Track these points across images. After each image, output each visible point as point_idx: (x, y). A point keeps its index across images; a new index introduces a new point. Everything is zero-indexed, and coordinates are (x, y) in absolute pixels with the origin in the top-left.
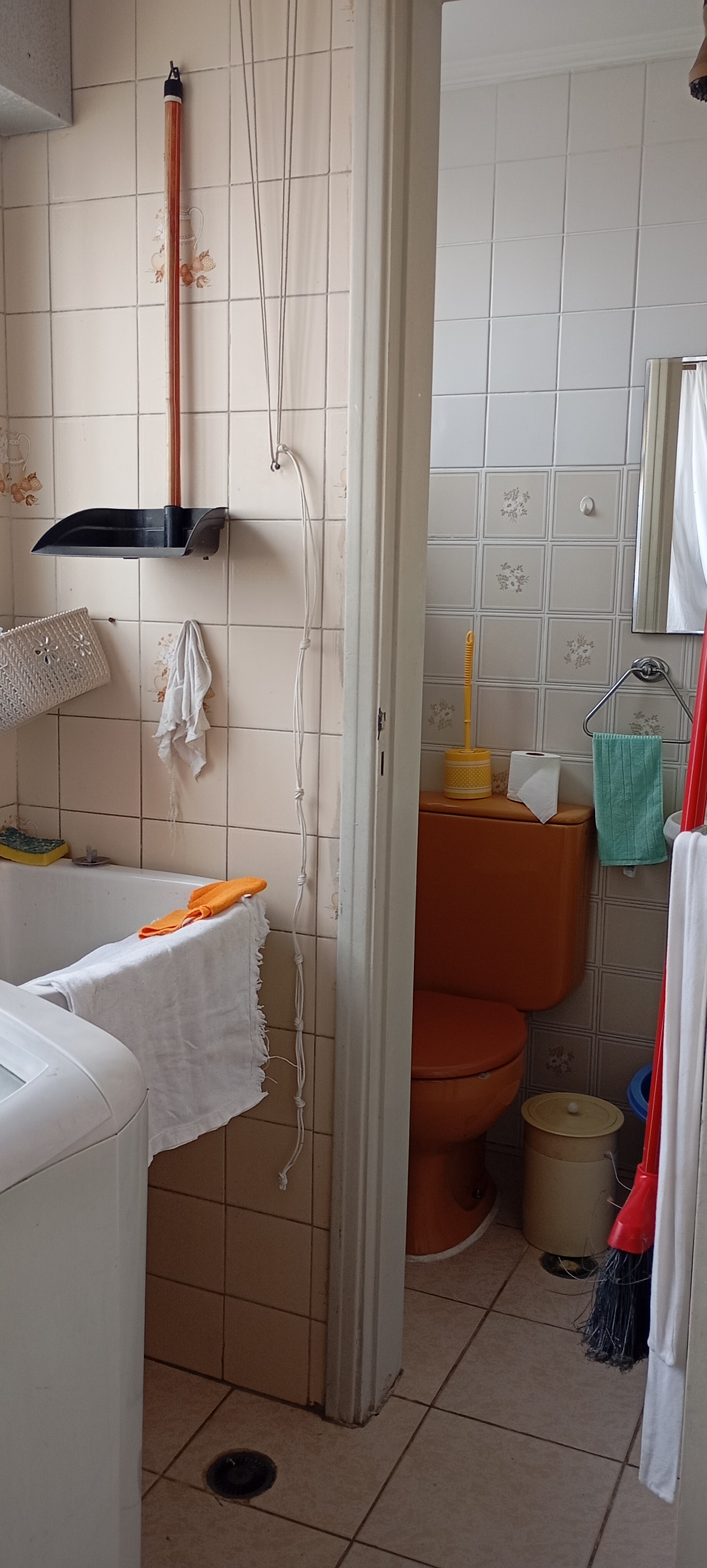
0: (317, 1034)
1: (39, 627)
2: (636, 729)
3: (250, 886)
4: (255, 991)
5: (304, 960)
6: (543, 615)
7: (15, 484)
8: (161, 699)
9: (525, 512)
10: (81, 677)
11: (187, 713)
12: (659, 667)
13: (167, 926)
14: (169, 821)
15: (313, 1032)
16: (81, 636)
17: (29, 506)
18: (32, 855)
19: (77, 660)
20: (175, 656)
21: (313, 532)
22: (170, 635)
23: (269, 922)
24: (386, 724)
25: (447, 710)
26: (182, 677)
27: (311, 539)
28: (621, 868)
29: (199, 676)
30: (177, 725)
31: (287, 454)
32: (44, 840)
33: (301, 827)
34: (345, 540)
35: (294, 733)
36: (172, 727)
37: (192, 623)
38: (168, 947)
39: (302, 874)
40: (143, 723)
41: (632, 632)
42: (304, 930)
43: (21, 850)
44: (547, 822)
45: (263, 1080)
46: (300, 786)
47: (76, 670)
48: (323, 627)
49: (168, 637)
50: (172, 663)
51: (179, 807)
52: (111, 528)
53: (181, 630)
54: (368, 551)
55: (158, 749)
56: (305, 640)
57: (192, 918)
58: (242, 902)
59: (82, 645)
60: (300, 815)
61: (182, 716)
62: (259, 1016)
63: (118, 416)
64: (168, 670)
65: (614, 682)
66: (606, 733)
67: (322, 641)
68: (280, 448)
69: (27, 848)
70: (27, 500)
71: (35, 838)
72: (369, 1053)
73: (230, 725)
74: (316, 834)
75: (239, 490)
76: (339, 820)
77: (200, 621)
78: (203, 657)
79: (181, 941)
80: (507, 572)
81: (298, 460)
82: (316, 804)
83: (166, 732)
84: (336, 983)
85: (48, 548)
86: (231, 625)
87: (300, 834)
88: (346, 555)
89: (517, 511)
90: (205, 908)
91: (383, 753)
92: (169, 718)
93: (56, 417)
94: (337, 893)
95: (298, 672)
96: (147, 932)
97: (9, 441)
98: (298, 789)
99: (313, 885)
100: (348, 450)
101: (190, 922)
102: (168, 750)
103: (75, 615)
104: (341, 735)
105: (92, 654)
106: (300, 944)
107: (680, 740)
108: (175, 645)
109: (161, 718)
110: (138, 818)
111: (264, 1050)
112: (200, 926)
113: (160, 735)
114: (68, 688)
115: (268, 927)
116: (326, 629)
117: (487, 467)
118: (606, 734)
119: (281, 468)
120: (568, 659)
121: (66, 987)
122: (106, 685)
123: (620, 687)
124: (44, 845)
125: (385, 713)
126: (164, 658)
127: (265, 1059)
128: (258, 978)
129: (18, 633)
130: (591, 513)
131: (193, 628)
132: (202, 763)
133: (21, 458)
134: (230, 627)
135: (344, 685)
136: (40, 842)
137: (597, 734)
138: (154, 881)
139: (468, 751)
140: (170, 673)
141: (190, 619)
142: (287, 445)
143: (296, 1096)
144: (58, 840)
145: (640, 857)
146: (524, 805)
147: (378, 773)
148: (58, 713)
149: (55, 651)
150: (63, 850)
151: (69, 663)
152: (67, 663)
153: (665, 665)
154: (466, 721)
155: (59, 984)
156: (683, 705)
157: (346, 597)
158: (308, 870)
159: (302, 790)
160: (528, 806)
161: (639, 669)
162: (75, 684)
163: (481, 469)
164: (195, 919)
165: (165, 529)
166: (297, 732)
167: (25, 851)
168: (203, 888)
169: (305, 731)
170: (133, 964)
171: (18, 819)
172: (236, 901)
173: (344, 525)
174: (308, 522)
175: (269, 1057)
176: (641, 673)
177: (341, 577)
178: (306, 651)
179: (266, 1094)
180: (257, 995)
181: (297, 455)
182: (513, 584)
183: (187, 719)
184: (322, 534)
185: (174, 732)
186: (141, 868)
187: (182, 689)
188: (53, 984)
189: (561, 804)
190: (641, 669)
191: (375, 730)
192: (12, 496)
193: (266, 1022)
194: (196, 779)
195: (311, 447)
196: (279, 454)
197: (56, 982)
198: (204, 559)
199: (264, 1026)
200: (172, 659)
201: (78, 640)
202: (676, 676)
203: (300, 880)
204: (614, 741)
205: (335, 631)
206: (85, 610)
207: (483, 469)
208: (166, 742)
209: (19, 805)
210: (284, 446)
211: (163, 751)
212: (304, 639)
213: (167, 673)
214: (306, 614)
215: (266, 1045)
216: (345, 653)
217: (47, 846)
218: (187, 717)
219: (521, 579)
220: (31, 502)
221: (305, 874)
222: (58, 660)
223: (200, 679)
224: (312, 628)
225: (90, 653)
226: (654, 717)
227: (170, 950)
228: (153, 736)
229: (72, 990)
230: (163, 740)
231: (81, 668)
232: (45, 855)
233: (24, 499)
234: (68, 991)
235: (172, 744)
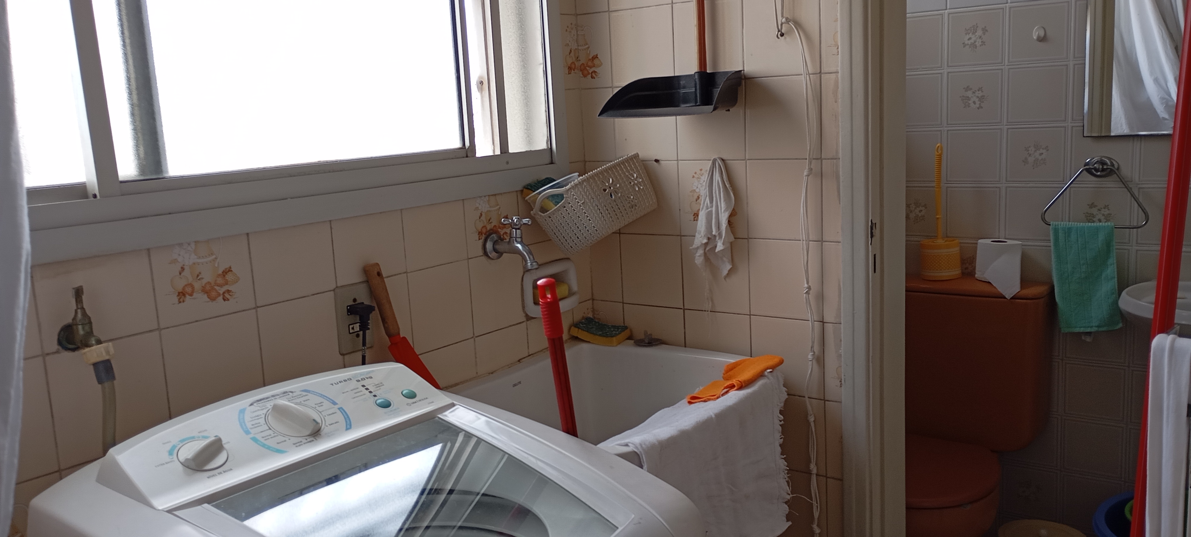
0: (828, 476)
1: (605, 171)
2: (1090, 218)
3: (771, 363)
4: (778, 445)
5: (815, 419)
6: (1002, 126)
7: (583, 64)
8: (696, 219)
9: (983, 43)
10: (636, 206)
11: (716, 229)
12: (1109, 164)
13: (709, 395)
14: (705, 311)
15: (825, 475)
16: (635, 175)
17: (593, 79)
18: (605, 338)
19: (633, 194)
20: (706, 186)
21: (812, 84)
22: (701, 170)
23: (786, 389)
24: (877, 232)
25: (921, 208)
26: (711, 201)
27: (810, 89)
28: (1080, 334)
29: (725, 200)
30: (709, 239)
31: (789, 24)
32: (613, 326)
33: (810, 315)
34: (838, 88)
35: (801, 242)
36: (705, 241)
37: (718, 160)
38: (712, 414)
39: (811, 352)
40: (682, 237)
41: (1084, 137)
42: (814, 396)
43: (597, 335)
44: (1012, 298)
45: (787, 512)
46: (808, 283)
47: (632, 201)
48: (822, 157)
49: (700, 172)
50: (703, 191)
51: (712, 301)
52: (654, 92)
53: (709, 166)
54: (857, 96)
55: (695, 257)
56: (809, 169)
57: (728, 389)
58: (765, 376)
59: (636, 182)
60: (808, 306)
61: (712, 232)
62: (783, 464)
63: (657, 7)
64: (700, 197)
65: (1068, 179)
66: (1063, 221)
67: (822, 168)
68: (784, 20)
69: (601, 333)
70: (592, 75)
71: (606, 325)
72: (871, 492)
73: (750, 237)
74: (822, 320)
75: (752, 55)
76: (840, 309)
77: (724, 157)
78: (728, 186)
79: (722, 408)
80: (969, 94)
81: (798, 28)
82: (821, 297)
83: (700, 244)
84: (842, 437)
85: (610, 112)
86: (748, 160)
87: (809, 321)
88: (840, 100)
89: (977, 43)
90: (738, 382)
91: (875, 255)
92: (702, 234)
93: (611, 11)
94: (841, 367)
95: (803, 195)
96: (693, 400)
97: (577, 32)
98: (806, 285)
99: (820, 360)
100: (839, 17)
101: (727, 392)
102: (702, 258)
103: (630, 159)
104: (840, 242)
105: (643, 188)
106: (812, 407)
107: (1130, 226)
108: (705, 178)
109: (697, 234)
110: (681, 309)
111: (787, 490)
112: (734, 396)
113: (696, 246)
114: (627, 216)
115: (786, 394)
116: (825, 159)
117: (949, 9)
118: (1062, 223)
119: (784, 35)
120: (1025, 161)
121: (639, 447)
122: (654, 210)
123: (1074, 183)
124: (613, 331)
125: (875, 223)
126: (697, 187)
127: (789, 497)
128: (780, 434)
129: (590, 177)
130: (1042, 39)
131: (719, 163)
132: (729, 267)
133: (587, 44)
134: (748, 161)
135: (841, 203)
136: (610, 328)
137: (1054, 223)
138: (696, 358)
139: (940, 241)
140: (702, 199)
141: (716, 157)
142: (789, 17)
143: (813, 524)
144: (623, 326)
145: (1097, 324)
146: (991, 284)
147: (872, 271)
148: (619, 232)
149: (617, 188)
150: (626, 333)
151: (627, 197)
152: (626, 196)
153: (1114, 163)
154: (938, 217)
155: (635, 445)
156: (1133, 195)
157: (840, 134)
158: (816, 348)
159: (810, 286)
160: (994, 285)
161: (1091, 167)
162: (632, 212)
163: (944, 11)
164: (730, 390)
165: (696, 90)
166: (804, 241)
167: (600, 335)
168: (734, 363)
169: (810, 239)
170: (687, 428)
171: (593, 310)
172: (760, 375)
173: (837, 77)
174: (808, 76)
175: (791, 496)
176: (1093, 170)
177: (836, 117)
178: (809, 177)
179: (790, 523)
180: (780, 448)
181: (798, 25)
182: (974, 103)
183: (717, 234)
184: (819, 84)
185: (706, 244)
186: (685, 347)
187: (711, 211)
188: (629, 444)
189: (1025, 282)
190: (1093, 167)
191: (868, 237)
192: (581, 73)
193: (788, 469)
194: (725, 279)
195: (809, 17)
196: (783, 25)
197: (632, 443)
198: (726, 111)
199: (787, 472)
200: (704, 188)
201: (633, 178)
202: (1125, 171)
203: (810, 357)
204: (1070, 229)
205: (832, 160)
206: (637, 155)
207: (946, 11)
208: (701, 252)
209: (593, 300)
210: (787, 19)
211: (699, 259)
212: (807, 168)
213: (700, 199)
214: (808, 148)
215: (789, 486)
216: (841, 177)
217: (615, 331)
218: (716, 232)
219: (982, 99)
220: (594, 76)
221: (814, 352)
222: (620, 195)
223: (726, 203)
224: (814, 159)
225: (642, 187)
226: (1106, 207)
227: (713, 416)
228: (691, 248)
229: (643, 449)
230: (698, 250)
231: (636, 199)
232: (614, 338)
233: (589, 74)
234: (641, 450)
235: (705, 253)
